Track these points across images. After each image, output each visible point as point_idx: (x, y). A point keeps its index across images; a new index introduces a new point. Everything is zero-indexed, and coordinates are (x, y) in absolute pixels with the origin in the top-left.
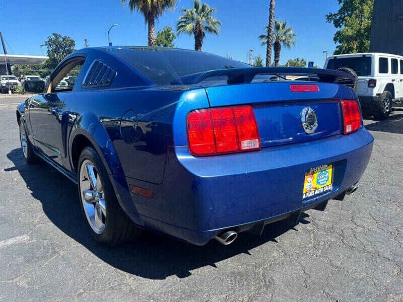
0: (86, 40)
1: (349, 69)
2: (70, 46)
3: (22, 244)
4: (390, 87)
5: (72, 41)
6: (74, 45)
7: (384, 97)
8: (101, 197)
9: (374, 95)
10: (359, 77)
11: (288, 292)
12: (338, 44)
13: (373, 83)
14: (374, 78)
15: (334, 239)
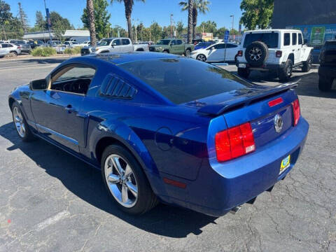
0: (19, 4)
1: (262, 43)
2: (5, 10)
3: (67, 220)
4: (291, 57)
5: (7, 5)
6: (9, 9)
7: (287, 64)
8: (128, 180)
9: (280, 63)
10: (269, 49)
11: (268, 238)
12: (244, 11)
13: (279, 54)
14: (281, 50)
15: (283, 194)
